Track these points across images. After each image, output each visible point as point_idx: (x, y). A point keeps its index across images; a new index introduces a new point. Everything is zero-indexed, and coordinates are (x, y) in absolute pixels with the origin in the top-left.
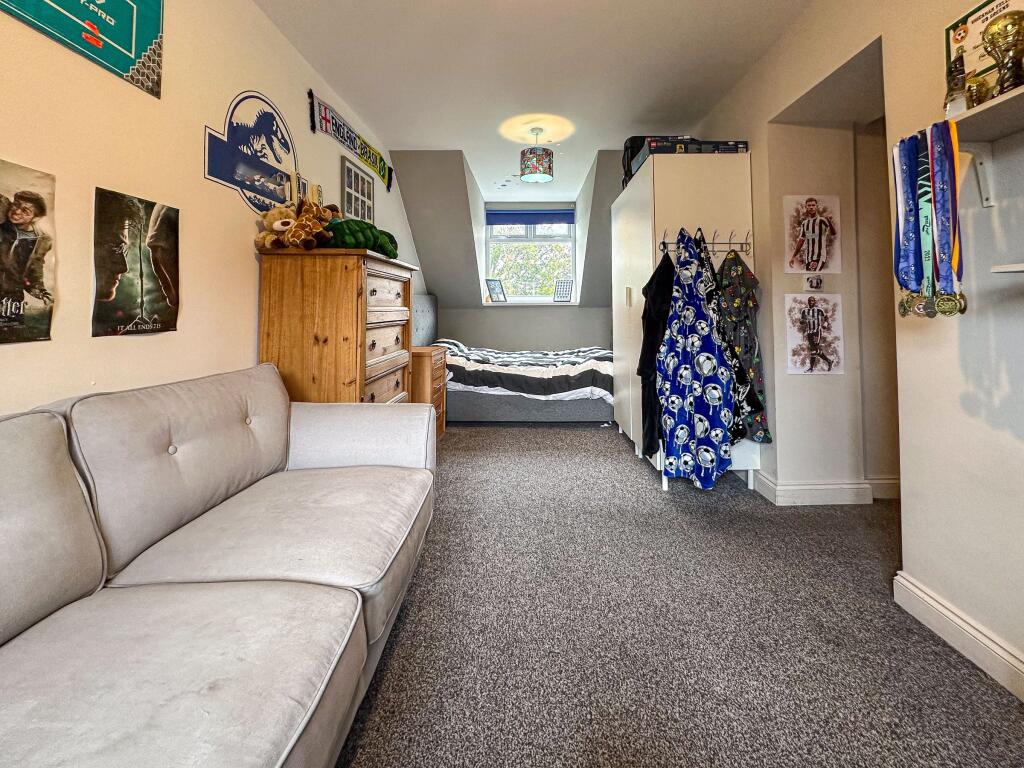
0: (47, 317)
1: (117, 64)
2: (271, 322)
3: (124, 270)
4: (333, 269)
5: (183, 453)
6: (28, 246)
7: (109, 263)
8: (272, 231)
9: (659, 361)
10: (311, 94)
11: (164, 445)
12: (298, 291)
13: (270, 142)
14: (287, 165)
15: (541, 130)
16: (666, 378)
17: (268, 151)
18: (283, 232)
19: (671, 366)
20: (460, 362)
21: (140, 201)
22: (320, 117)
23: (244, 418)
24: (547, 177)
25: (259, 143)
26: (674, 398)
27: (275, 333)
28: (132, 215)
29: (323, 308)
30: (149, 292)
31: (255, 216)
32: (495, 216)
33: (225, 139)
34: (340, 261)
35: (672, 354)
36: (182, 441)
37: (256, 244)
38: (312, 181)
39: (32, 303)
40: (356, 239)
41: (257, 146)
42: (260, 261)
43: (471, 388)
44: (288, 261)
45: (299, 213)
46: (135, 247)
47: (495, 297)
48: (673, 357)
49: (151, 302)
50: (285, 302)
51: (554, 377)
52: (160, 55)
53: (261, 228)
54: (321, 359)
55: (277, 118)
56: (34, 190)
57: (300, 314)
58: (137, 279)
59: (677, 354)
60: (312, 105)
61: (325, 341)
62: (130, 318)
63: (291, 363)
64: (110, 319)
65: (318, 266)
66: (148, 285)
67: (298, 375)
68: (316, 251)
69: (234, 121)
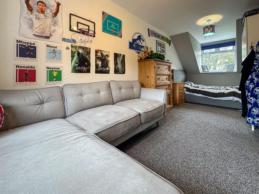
0: (109, 70)
1: (116, 34)
2: (140, 74)
3: (118, 65)
4: (150, 63)
5: (123, 91)
6: (107, 61)
7: (116, 64)
8: (140, 57)
9: (246, 86)
10: (148, 29)
11: (120, 89)
12: (144, 68)
13: (140, 41)
14: (144, 44)
15: (210, 20)
16: (249, 92)
17: (140, 42)
18: (142, 57)
19: (251, 88)
20: (189, 86)
21: (120, 54)
22: (151, 33)
23: (133, 88)
24: (213, 33)
25: (138, 41)
26: (251, 98)
27: (141, 76)
28: (118, 56)
29: (148, 71)
30: (121, 68)
31: (137, 54)
32: (204, 47)
33: (132, 42)
34: (151, 61)
35: (252, 84)
36: (123, 89)
37: (138, 59)
38: (149, 46)
39: (108, 69)
40: (154, 57)
41: (138, 42)
42: (138, 63)
43: (192, 94)
44: (143, 62)
45: (145, 53)
46: (119, 61)
47: (204, 70)
48: (252, 85)
49: (121, 69)
50: (142, 70)
51: (218, 93)
52: (121, 31)
53: (139, 57)
54: (148, 81)
55: (142, 36)
56: (107, 54)
57: (144, 72)
58: (119, 66)
59: (254, 84)
60: (149, 31)
61: (149, 77)
62: (118, 72)
63: (143, 81)
64: (116, 71)
65: (147, 63)
66: (121, 67)
67: (145, 83)
68: (147, 60)
69: (133, 39)
